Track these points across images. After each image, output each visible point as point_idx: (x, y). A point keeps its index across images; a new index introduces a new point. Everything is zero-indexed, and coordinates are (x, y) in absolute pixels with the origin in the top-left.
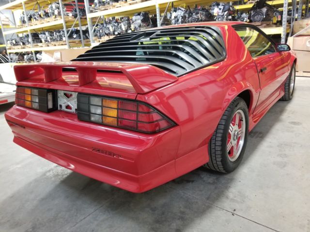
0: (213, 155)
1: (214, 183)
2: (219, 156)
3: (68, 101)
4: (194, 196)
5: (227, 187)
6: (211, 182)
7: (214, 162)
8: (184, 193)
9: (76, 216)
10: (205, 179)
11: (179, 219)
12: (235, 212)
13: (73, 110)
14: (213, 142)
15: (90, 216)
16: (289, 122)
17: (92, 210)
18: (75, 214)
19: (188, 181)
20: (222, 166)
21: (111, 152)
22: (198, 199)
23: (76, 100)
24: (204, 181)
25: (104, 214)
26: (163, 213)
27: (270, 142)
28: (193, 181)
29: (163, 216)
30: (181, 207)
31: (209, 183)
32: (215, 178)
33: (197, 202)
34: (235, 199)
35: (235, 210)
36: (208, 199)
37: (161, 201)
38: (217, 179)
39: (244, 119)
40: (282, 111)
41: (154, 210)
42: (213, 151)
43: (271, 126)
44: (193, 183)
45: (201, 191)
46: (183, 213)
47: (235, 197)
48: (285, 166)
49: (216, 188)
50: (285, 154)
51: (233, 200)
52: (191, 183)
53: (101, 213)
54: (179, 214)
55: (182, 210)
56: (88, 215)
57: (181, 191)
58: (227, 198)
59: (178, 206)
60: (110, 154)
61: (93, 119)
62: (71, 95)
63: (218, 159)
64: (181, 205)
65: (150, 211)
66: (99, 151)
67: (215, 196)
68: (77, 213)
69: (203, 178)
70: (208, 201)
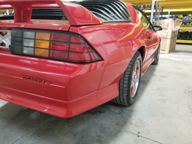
0: (121, 91)
1: (119, 113)
2: (126, 92)
3: (3, 39)
4: (106, 123)
5: (130, 116)
6: (118, 112)
7: (121, 96)
8: (98, 121)
9: (3, 142)
10: (113, 110)
11: (97, 142)
12: (140, 134)
13: (7, 47)
14: (122, 81)
15: (17, 142)
16: (160, 76)
17: (20, 137)
18: (3, 141)
19: (101, 112)
20: (126, 100)
21: (42, 79)
22: (109, 125)
23: (10, 37)
24: (112, 112)
25: (31, 140)
26: (83, 137)
27: (152, 87)
28: (104, 112)
29: (83, 140)
30: (97, 132)
31: (116, 113)
32: (120, 109)
33: (109, 128)
34: (137, 124)
35: (139, 133)
36: (117, 125)
37: (80, 128)
38: (121, 110)
39: (139, 68)
40: (154, 70)
41: (75, 135)
42: (121, 88)
43: (150, 78)
44: (105, 114)
45: (111, 119)
46: (99, 136)
47: (137, 123)
48: (165, 102)
49: (122, 117)
50: (163, 95)
51: (136, 125)
52: (102, 114)
53: (27, 139)
54: (97, 138)
55: (98, 134)
56: (15, 141)
57: (96, 120)
58: (132, 124)
59: (94, 131)
60: (41, 81)
61: (25, 52)
62: (6, 33)
63: (124, 95)
64: (97, 130)
65: (72, 136)
66: (29, 78)
67: (122, 123)
68: (4, 140)
69: (111, 110)
70: (117, 127)
